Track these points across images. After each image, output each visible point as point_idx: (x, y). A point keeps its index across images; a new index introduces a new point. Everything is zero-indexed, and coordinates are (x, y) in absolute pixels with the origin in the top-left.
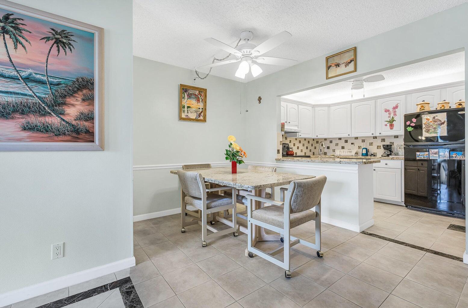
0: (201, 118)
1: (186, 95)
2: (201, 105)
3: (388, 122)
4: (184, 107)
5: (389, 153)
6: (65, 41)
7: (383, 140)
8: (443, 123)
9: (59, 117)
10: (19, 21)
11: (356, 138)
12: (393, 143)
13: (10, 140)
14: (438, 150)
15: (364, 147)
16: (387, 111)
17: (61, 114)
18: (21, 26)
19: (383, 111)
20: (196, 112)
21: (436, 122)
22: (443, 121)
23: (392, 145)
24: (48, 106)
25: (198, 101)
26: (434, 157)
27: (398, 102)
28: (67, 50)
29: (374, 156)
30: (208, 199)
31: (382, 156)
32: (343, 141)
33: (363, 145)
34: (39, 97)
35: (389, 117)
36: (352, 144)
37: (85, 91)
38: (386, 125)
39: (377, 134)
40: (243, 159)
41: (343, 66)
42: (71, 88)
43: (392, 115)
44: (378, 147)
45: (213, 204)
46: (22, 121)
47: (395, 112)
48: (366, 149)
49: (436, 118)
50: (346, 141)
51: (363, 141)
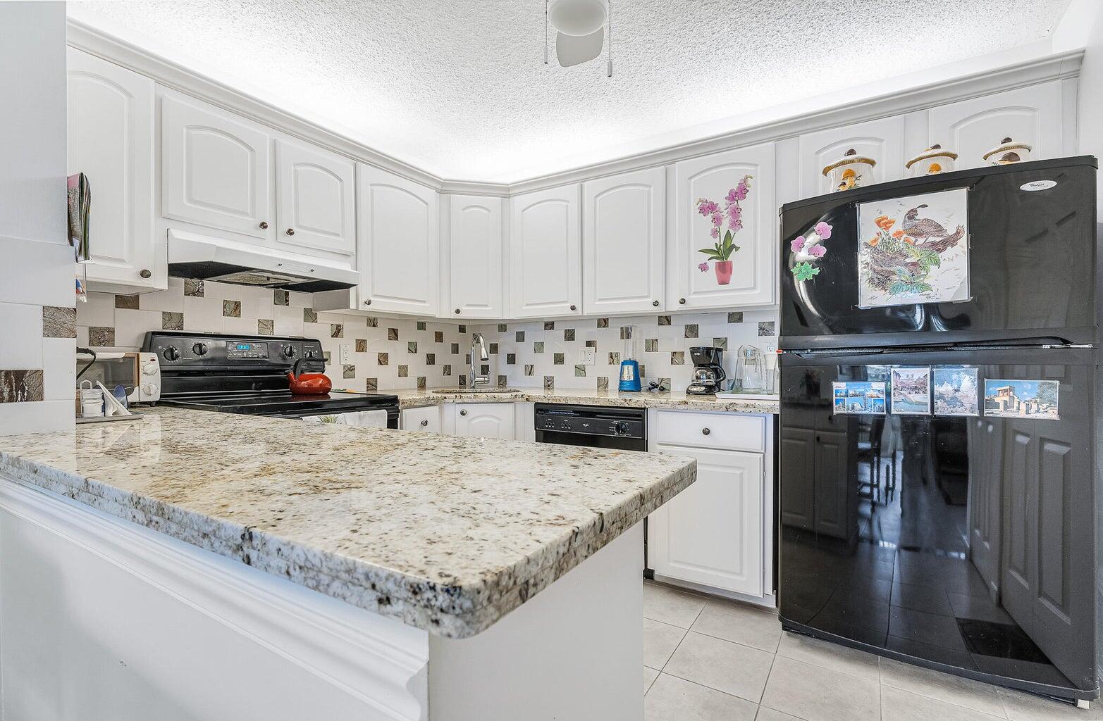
3: (711, 256)
5: (712, 382)
7: (692, 330)
8: (950, 242)
11: (603, 322)
12: (725, 341)
14: (927, 371)
15: (627, 358)
16: (708, 208)
19: (695, 209)
21: (920, 235)
22: (951, 231)
23: (720, 350)
26: (911, 403)
27: (749, 170)
29: (662, 389)
31: (688, 392)
32: (559, 332)
33: (627, 350)
35: (715, 233)
36: (589, 344)
38: (704, 267)
39: (674, 306)
43: (725, 227)
44: (676, 357)
47: (736, 212)
48: (635, 364)
49: (922, 215)
50: (570, 335)
51: (626, 333)
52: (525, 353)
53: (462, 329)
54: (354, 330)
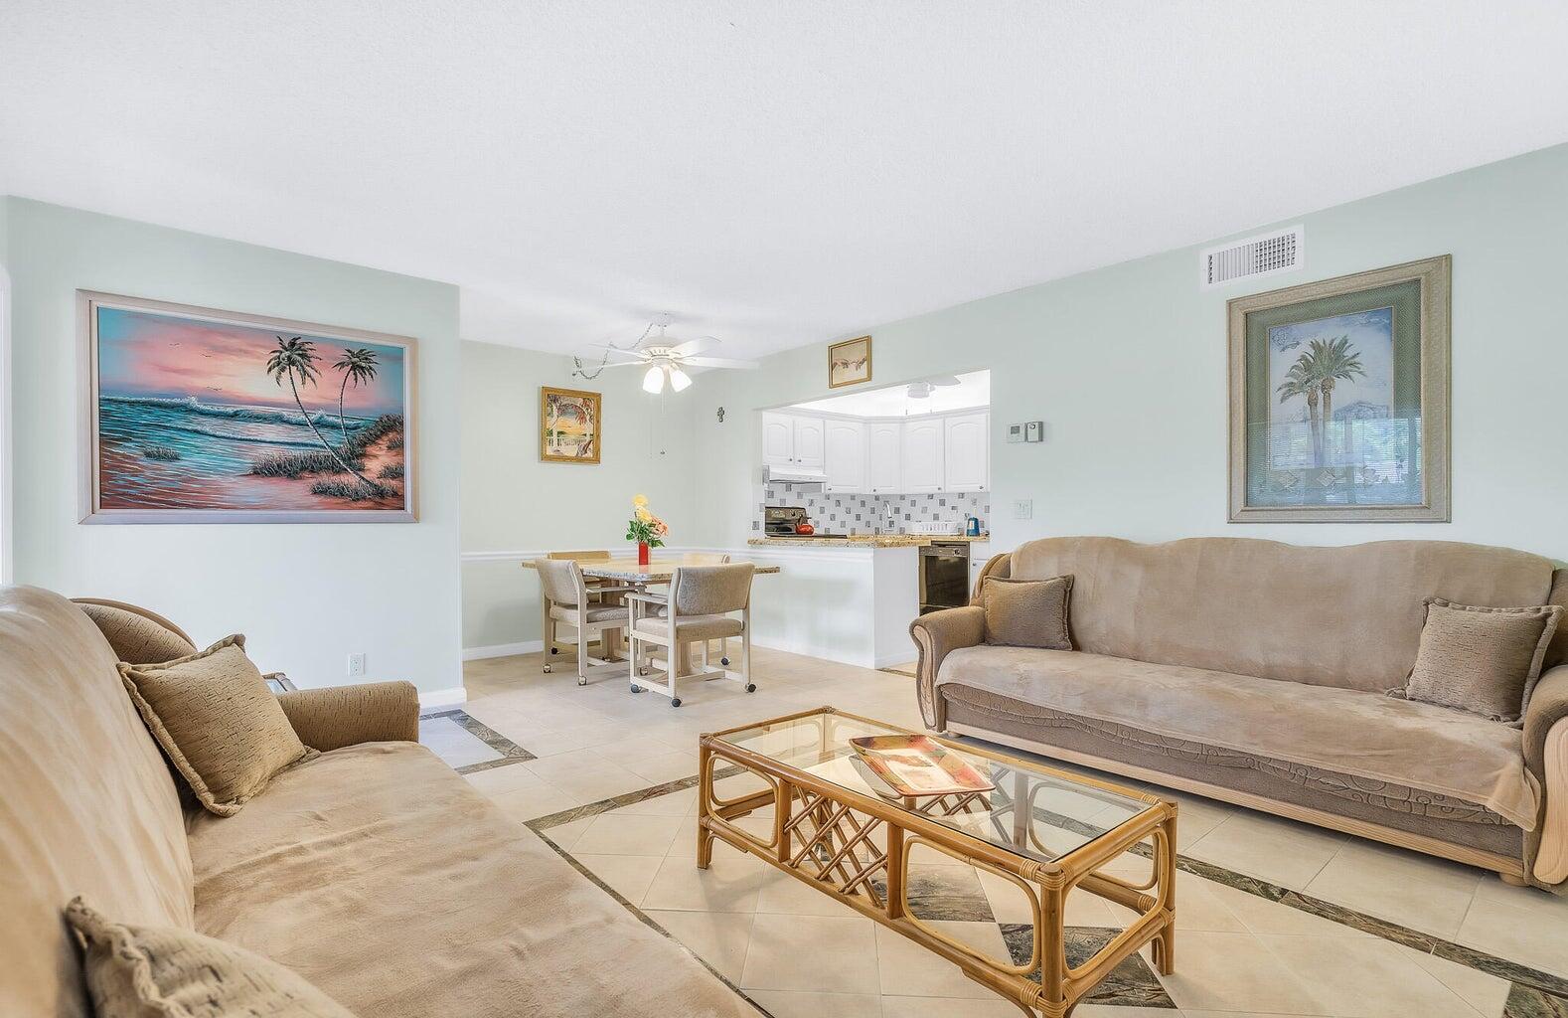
0: (589, 454)
1: (555, 407)
2: (588, 428)
4: (551, 433)
6: (363, 365)
9: (357, 474)
10: (307, 346)
11: (962, 495)
13: (299, 507)
15: (973, 517)
17: (360, 470)
18: (309, 352)
20: (578, 442)
24: (344, 460)
25: (582, 419)
28: (368, 377)
30: (589, 606)
32: (936, 501)
34: (332, 448)
36: (953, 508)
37: (391, 435)
40: (662, 538)
41: (852, 367)
42: (372, 432)
45: (600, 615)
46: (312, 481)
48: (976, 520)
50: (942, 503)
51: (974, 502)
52: (915, 512)
53: (877, 498)
54: (819, 501)
